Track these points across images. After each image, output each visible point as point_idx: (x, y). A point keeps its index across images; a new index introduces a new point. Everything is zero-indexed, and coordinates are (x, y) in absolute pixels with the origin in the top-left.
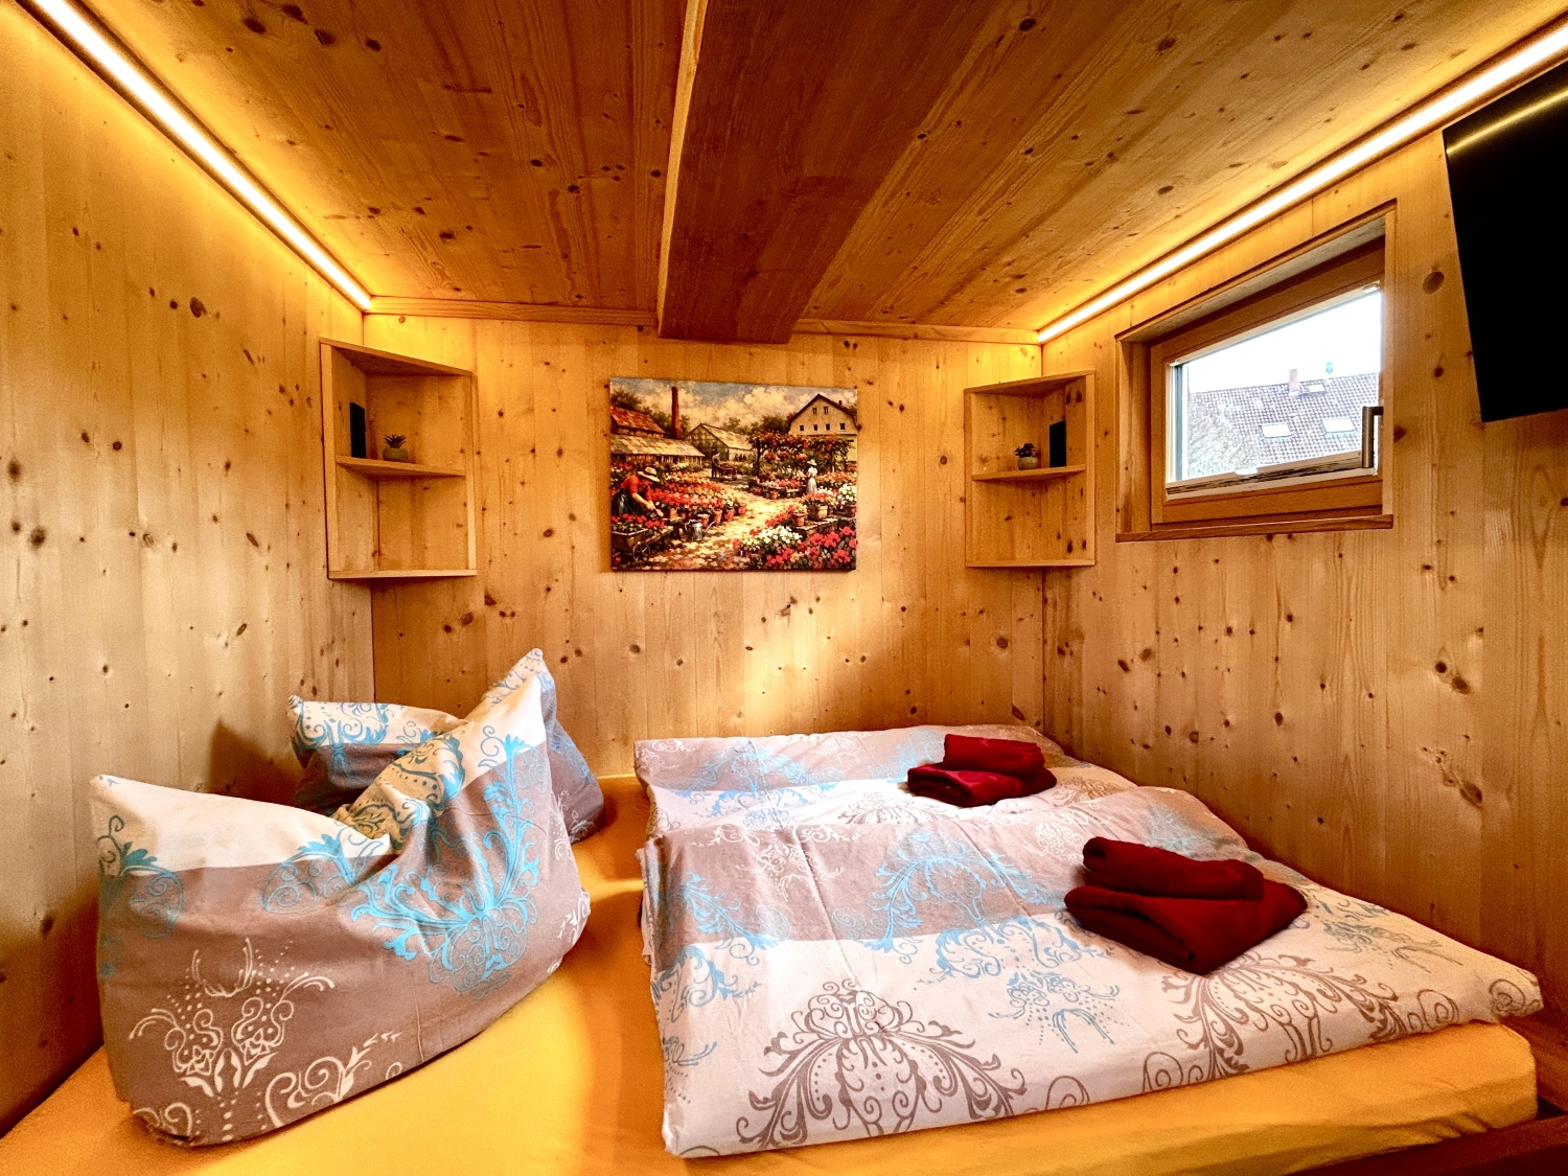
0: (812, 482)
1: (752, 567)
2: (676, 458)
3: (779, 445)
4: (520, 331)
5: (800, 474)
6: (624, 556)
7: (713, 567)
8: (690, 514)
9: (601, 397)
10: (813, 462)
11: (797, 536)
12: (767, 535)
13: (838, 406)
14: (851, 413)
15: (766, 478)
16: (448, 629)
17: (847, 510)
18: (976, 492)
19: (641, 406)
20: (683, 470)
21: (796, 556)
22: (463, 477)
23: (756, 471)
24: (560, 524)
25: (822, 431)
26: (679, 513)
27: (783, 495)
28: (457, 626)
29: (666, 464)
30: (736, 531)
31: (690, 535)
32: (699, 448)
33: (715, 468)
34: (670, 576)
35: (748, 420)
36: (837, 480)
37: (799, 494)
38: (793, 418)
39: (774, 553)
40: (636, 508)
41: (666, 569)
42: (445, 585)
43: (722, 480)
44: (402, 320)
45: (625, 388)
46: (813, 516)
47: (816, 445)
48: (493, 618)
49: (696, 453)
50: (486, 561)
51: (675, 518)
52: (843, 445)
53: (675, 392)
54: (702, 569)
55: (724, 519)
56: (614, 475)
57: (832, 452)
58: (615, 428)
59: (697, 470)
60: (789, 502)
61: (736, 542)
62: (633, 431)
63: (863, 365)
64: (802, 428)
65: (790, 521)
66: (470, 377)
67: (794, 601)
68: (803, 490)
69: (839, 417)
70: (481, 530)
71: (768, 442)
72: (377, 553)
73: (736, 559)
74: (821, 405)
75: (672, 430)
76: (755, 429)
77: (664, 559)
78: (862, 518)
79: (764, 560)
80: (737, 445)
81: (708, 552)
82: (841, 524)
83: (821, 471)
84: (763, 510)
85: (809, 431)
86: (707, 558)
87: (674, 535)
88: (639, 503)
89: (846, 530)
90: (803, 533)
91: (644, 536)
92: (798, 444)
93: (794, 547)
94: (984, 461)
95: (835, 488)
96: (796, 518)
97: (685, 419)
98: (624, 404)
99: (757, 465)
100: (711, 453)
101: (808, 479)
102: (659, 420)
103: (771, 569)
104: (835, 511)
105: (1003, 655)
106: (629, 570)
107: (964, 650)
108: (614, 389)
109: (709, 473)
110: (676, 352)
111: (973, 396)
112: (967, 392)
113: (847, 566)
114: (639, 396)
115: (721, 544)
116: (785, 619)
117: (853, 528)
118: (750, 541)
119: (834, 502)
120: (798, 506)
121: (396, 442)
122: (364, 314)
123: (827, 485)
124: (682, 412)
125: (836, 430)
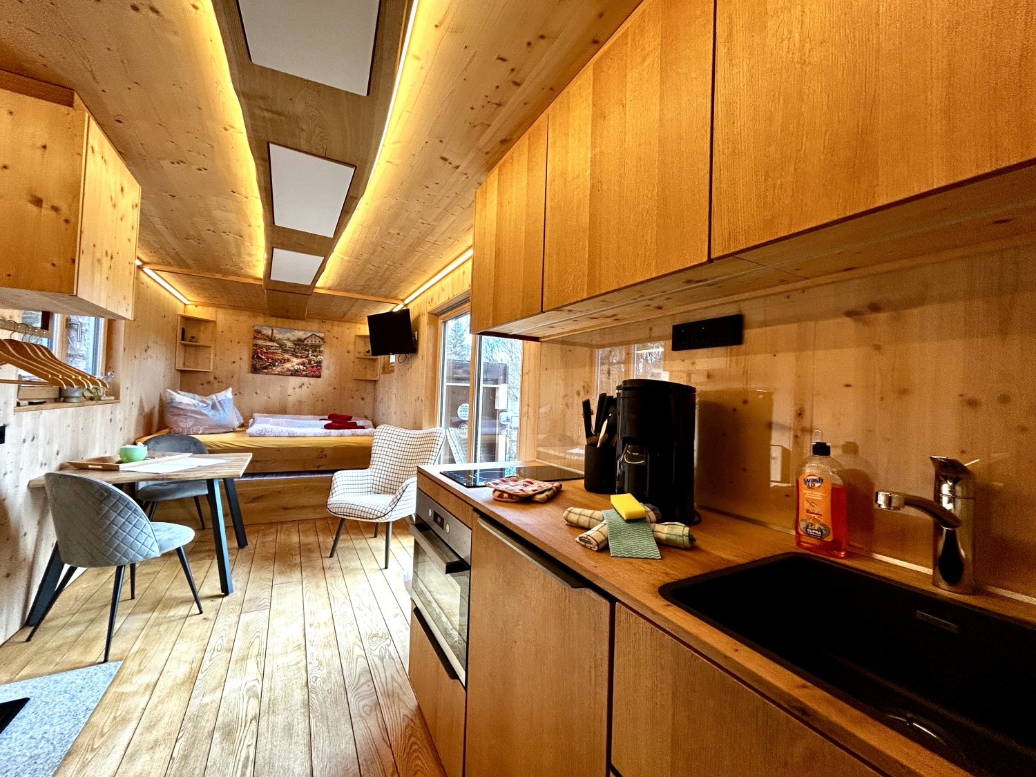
1: (291, 375)
2: (272, 346)
3: (301, 345)
4: (230, 312)
5: (307, 353)
6: (255, 370)
7: (279, 374)
8: (275, 360)
9: (252, 330)
10: (311, 350)
11: (305, 368)
12: (296, 367)
13: (319, 337)
14: (322, 339)
15: (297, 353)
16: (202, 384)
17: (320, 362)
18: (356, 360)
19: (263, 333)
20: (273, 349)
21: (304, 373)
22: (211, 347)
23: (294, 351)
24: (237, 360)
25: (314, 342)
26: (272, 360)
27: (301, 357)
29: (268, 348)
30: (288, 365)
31: (274, 366)
32: (278, 344)
33: (283, 350)
34: (268, 376)
35: (293, 338)
36: (317, 355)
37: (306, 358)
38: (305, 339)
39: (298, 372)
40: (259, 357)
41: (266, 374)
42: (202, 374)
43: (284, 353)
44: (196, 306)
45: (258, 328)
46: (310, 363)
47: (312, 346)
48: (216, 382)
50: (215, 367)
51: (270, 361)
52: (320, 346)
53: (272, 330)
54: (277, 374)
55: (284, 362)
56: (254, 349)
57: (316, 348)
58: (255, 338)
59: (277, 350)
60: (303, 359)
61: (287, 368)
62: (260, 339)
63: (327, 326)
64: (308, 341)
65: (303, 364)
66: (215, 322)
67: (303, 384)
68: (307, 357)
69: (319, 339)
70: (214, 359)
72: (184, 364)
73: (287, 373)
74: (313, 336)
75: (271, 339)
76: (295, 341)
77: (266, 371)
78: (324, 364)
79: (295, 373)
80: (289, 344)
81: (279, 370)
82: (317, 366)
83: (313, 352)
84: (296, 361)
85: (310, 342)
86: (278, 372)
87: (270, 365)
89: (319, 368)
90: (307, 368)
91: (261, 365)
92: (307, 345)
93: (304, 371)
94: (359, 353)
95: (316, 357)
96: (305, 363)
97: (275, 337)
98: (259, 332)
99: (295, 349)
100: (282, 346)
101: (309, 354)
102: (268, 337)
103: (297, 376)
104: (316, 362)
105: (362, 402)
106: (256, 373)
107: (351, 400)
108: (256, 328)
109: (281, 350)
110: (273, 321)
111: (357, 338)
112: (356, 336)
113: (319, 377)
114: (262, 330)
115: (283, 368)
116: (300, 389)
117: (321, 367)
118: (291, 368)
119: (316, 360)
120: (306, 360)
121: (193, 338)
122: (185, 305)
123: (314, 356)
124: (274, 335)
125: (317, 342)
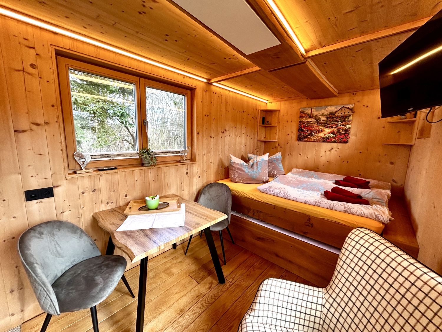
0: (339, 125)
1: (323, 142)
2: (311, 121)
3: (332, 117)
4: (287, 102)
5: (337, 123)
6: (300, 139)
7: (315, 141)
8: (312, 131)
9: (299, 112)
10: (340, 121)
11: (334, 136)
12: (327, 135)
13: (348, 108)
14: (351, 109)
15: (329, 124)
16: (273, 149)
17: (348, 130)
18: (388, 125)
19: (305, 113)
20: (312, 123)
21: (333, 140)
22: (277, 126)
23: (326, 123)
24: (290, 133)
25: (343, 114)
26: (310, 131)
27: (332, 127)
28: (274, 148)
29: (308, 122)
30: (321, 134)
31: (312, 135)
32: (315, 119)
33: (318, 123)
34: (308, 142)
35: (326, 113)
36: (345, 124)
37: (336, 127)
38: (336, 112)
39: (329, 139)
40: (302, 130)
42: (273, 142)
43: (319, 125)
44: (272, 103)
45: (303, 110)
46: (339, 131)
47: (341, 117)
48: (279, 147)
49: (315, 120)
50: (279, 139)
52: (348, 117)
53: (312, 109)
54: (313, 141)
55: (319, 132)
56: (299, 125)
57: (345, 118)
58: (300, 117)
59: (314, 123)
60: (334, 129)
61: (321, 137)
62: (303, 117)
63: (357, 98)
64: (338, 114)
66: (279, 110)
67: (332, 149)
68: (337, 126)
69: (348, 110)
71: (330, 117)
72: (265, 137)
73: (320, 140)
74: (343, 108)
75: (310, 116)
76: (327, 115)
77: (307, 139)
78: (352, 132)
79: (326, 140)
80: (323, 118)
81: (315, 138)
82: (345, 133)
84: (327, 130)
85: (340, 114)
86: (315, 139)
87: (309, 135)
88: (303, 130)
89: (347, 135)
90: (336, 135)
91: (303, 135)
92: (337, 117)
93: (333, 138)
94: (392, 118)
95: (345, 126)
96: (334, 132)
98: (302, 112)
99: (327, 122)
100: (318, 121)
101: (338, 124)
102: (308, 115)
103: (328, 142)
104: (344, 131)
105: (392, 166)
106: (300, 141)
107: (378, 164)
108: (301, 110)
109: (317, 124)
110: (313, 102)
113: (346, 142)
114: (305, 111)
115: (318, 137)
116: (330, 152)
117: (348, 134)
118: (323, 136)
119: (344, 129)
121: (268, 122)
122: (267, 103)
123: (343, 125)
124: (313, 113)
125: (347, 113)
